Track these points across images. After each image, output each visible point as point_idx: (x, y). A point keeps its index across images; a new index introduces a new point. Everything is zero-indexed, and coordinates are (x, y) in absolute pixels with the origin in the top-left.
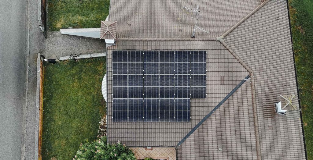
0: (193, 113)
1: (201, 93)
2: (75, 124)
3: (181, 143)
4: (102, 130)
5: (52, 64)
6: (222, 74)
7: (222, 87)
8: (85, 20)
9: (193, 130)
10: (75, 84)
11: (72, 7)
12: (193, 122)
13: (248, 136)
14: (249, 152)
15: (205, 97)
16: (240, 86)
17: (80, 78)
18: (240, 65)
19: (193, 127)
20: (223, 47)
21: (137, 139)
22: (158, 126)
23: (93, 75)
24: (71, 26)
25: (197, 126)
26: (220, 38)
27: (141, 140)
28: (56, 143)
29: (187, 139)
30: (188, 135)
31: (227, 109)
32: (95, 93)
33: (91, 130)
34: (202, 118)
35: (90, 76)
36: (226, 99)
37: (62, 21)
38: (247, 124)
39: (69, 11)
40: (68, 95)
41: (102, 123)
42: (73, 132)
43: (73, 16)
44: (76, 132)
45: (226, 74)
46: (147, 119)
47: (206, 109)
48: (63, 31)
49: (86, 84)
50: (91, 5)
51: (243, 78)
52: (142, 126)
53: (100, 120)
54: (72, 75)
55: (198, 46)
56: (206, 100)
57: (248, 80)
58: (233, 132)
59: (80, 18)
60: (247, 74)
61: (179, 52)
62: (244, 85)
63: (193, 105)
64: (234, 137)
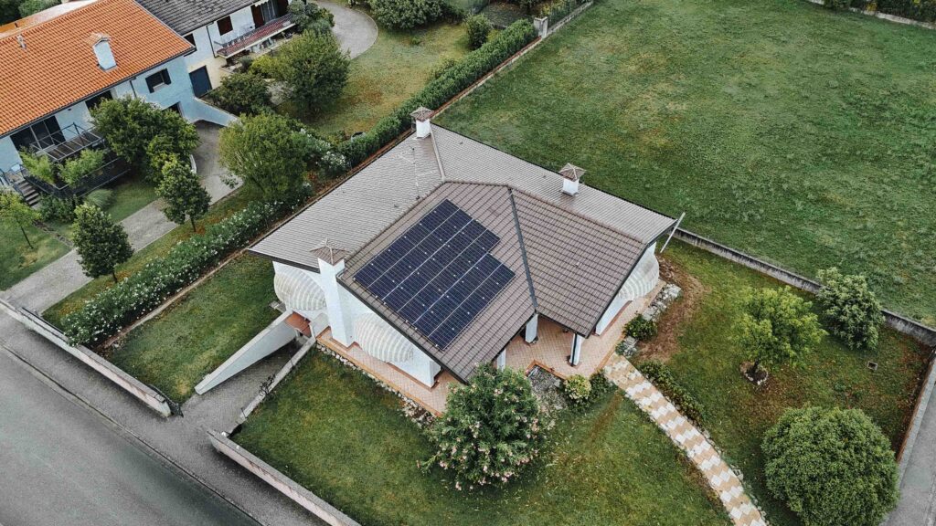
0: (507, 265)
1: (492, 240)
2: (375, 455)
3: (535, 303)
4: (421, 419)
5: (238, 434)
6: (486, 207)
7: (500, 218)
8: (217, 351)
9: (529, 279)
10: (308, 418)
11: (176, 356)
12: (518, 273)
13: (582, 228)
14: (604, 237)
15: (498, 238)
16: (514, 203)
17: (306, 406)
18: (490, 188)
19: (525, 277)
20: (457, 185)
21: (491, 344)
22: (493, 310)
23: (321, 384)
24: (205, 375)
25: (528, 272)
26: (443, 179)
27: (495, 340)
28: (379, 508)
29: (537, 293)
30: (532, 289)
31: (531, 231)
32: (353, 396)
33: (406, 437)
34: (521, 261)
35: (317, 389)
36: (518, 225)
37: (181, 381)
38: (566, 221)
39: (176, 364)
40: (315, 440)
41: (411, 413)
42: (385, 467)
43: (190, 363)
44: (389, 461)
45: (489, 204)
46: (474, 313)
47: (513, 250)
48: (202, 388)
49: (324, 402)
50: (202, 331)
51: (508, 196)
52: (477, 326)
53: (404, 413)
54: (290, 414)
55: (434, 202)
56: (503, 241)
57: (514, 193)
58: (567, 240)
59: (206, 355)
60: (506, 189)
61: (424, 220)
62: (516, 200)
63: (497, 257)
64: (572, 242)
